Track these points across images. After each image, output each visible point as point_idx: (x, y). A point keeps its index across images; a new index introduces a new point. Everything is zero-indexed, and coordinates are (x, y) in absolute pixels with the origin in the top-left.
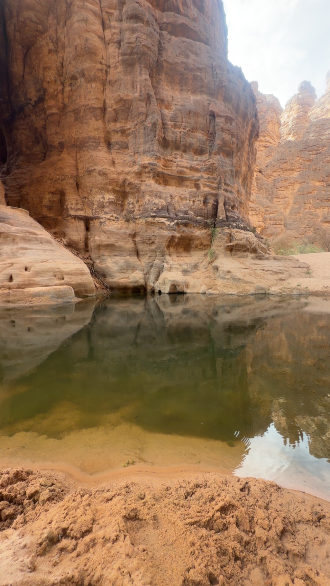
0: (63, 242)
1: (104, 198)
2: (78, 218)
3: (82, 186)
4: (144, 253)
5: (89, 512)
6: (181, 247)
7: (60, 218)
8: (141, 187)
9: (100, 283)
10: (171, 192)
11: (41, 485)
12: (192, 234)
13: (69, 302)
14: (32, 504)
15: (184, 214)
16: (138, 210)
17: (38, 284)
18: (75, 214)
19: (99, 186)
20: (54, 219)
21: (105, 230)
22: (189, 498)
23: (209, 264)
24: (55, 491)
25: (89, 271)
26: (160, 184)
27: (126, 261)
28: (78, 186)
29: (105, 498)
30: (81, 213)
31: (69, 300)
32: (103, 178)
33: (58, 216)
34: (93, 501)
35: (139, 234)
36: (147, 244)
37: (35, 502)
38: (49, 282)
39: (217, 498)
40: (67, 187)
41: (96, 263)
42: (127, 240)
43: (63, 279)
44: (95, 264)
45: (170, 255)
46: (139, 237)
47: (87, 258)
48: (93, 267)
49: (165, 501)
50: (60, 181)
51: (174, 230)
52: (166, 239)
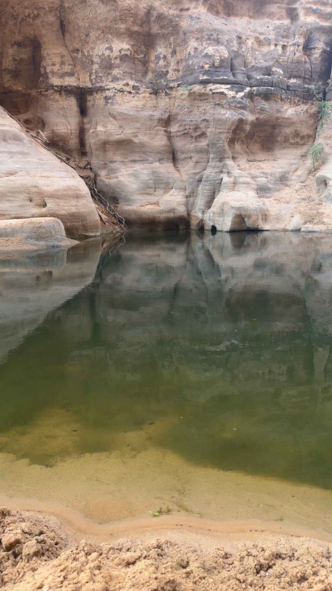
0: (42, 137)
1: (110, 49)
2: (65, 91)
3: (71, 28)
4: (186, 156)
5: (99, 578)
6: (256, 142)
7: (34, 92)
8: (182, 23)
9: (108, 214)
10: (240, 30)
11: (24, 532)
12: (279, 115)
13: (57, 247)
14: (12, 558)
15: (264, 75)
16: (175, 70)
17: (4, 215)
18: (60, 84)
19: (101, 25)
20: (23, 95)
21: (115, 113)
22: (262, 573)
23: (309, 174)
24: (45, 543)
25: (89, 192)
26: (217, 13)
27: (154, 173)
28: (63, 28)
29: (124, 560)
30: (70, 81)
31: (56, 243)
32: (108, 8)
33: (30, 89)
34: (105, 563)
35: (176, 119)
36: (192, 137)
37: (16, 555)
38: (21, 212)
39: (313, 577)
40: (44, 32)
41: (99, 176)
42: (154, 132)
43: (45, 205)
44: (98, 178)
45: (233, 158)
46: (178, 125)
47: (85, 168)
48: (95, 183)
49: (221, 574)
50: (31, 20)
51: (244, 108)
52: (227, 127)
